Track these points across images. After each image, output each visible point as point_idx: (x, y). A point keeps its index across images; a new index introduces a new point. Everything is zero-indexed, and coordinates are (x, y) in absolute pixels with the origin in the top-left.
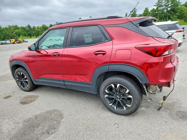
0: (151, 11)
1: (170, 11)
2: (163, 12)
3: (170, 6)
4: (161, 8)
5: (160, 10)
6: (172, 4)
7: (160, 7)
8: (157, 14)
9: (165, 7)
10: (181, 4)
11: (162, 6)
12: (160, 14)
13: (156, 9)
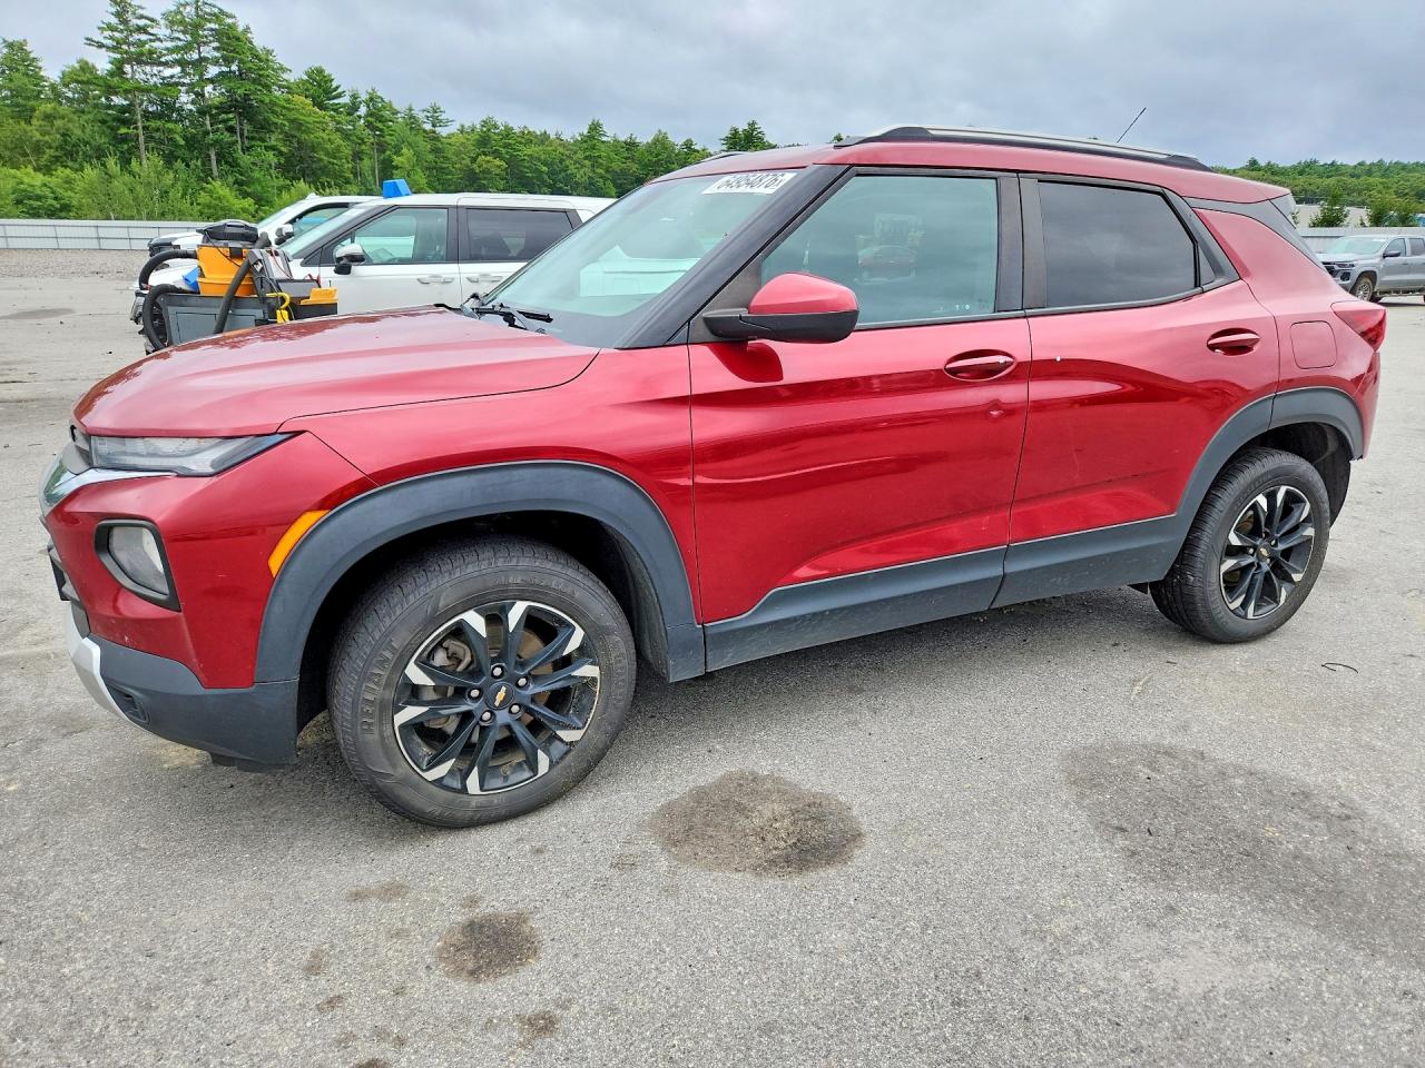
0: (68, 78)
1: (222, 108)
2: (169, 110)
3: (213, 71)
4: (148, 69)
5: (148, 91)
6: (228, 61)
7: (140, 63)
8: (123, 109)
9: (177, 70)
10: (285, 76)
11: (152, 59)
12: (147, 115)
13: (112, 74)
